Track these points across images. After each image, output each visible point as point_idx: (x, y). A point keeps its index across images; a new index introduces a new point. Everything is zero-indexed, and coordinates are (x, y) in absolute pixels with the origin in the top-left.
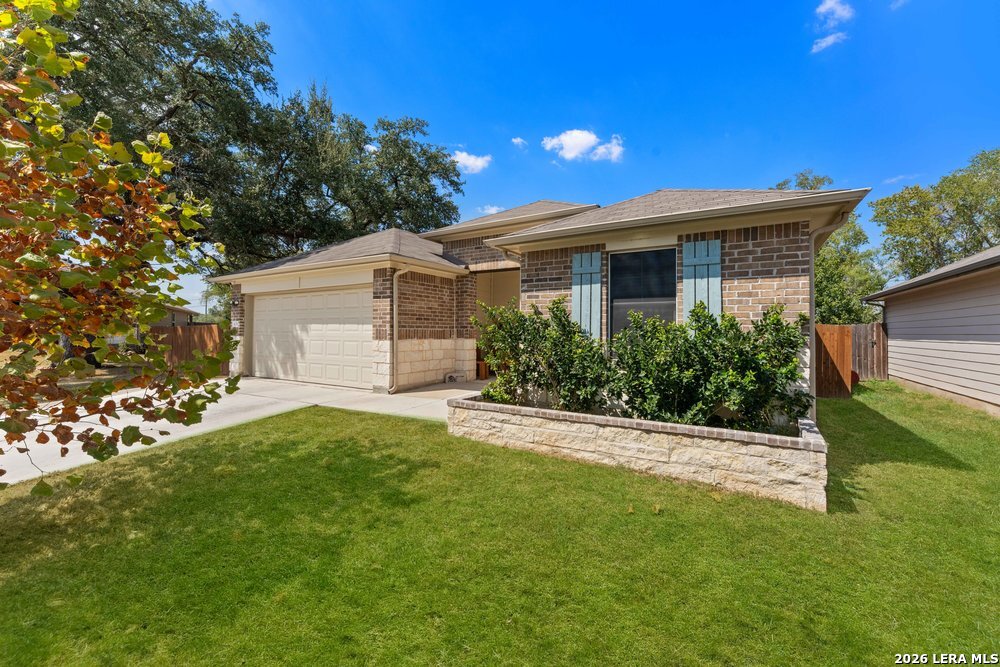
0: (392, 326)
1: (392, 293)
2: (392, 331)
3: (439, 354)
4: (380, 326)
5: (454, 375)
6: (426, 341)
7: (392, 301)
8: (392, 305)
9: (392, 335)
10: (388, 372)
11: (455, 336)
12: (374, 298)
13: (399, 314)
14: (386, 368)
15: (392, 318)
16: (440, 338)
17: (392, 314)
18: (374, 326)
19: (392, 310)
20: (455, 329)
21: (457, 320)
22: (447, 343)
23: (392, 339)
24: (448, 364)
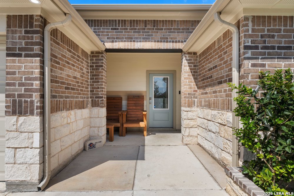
0: (43, 96)
1: (43, 50)
2: (43, 102)
3: (81, 124)
4: (20, 96)
5: (93, 142)
6: (72, 112)
7: (42, 62)
8: (42, 68)
9: (43, 107)
10: (37, 159)
11: (89, 105)
12: (8, 55)
13: (52, 81)
14: (34, 155)
15: (43, 85)
16: (80, 108)
17: (42, 79)
18: (7, 96)
19: (43, 73)
20: (90, 100)
21: (91, 91)
22: (85, 112)
23: (42, 114)
24: (85, 133)
